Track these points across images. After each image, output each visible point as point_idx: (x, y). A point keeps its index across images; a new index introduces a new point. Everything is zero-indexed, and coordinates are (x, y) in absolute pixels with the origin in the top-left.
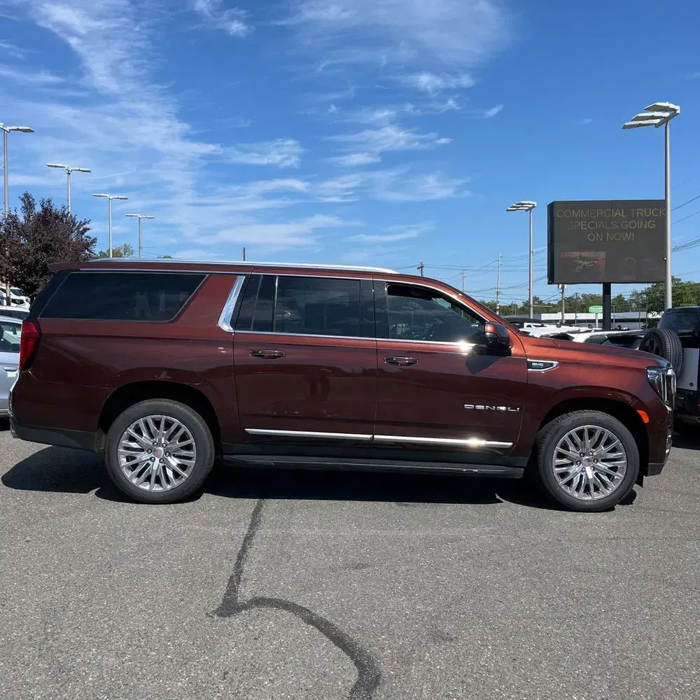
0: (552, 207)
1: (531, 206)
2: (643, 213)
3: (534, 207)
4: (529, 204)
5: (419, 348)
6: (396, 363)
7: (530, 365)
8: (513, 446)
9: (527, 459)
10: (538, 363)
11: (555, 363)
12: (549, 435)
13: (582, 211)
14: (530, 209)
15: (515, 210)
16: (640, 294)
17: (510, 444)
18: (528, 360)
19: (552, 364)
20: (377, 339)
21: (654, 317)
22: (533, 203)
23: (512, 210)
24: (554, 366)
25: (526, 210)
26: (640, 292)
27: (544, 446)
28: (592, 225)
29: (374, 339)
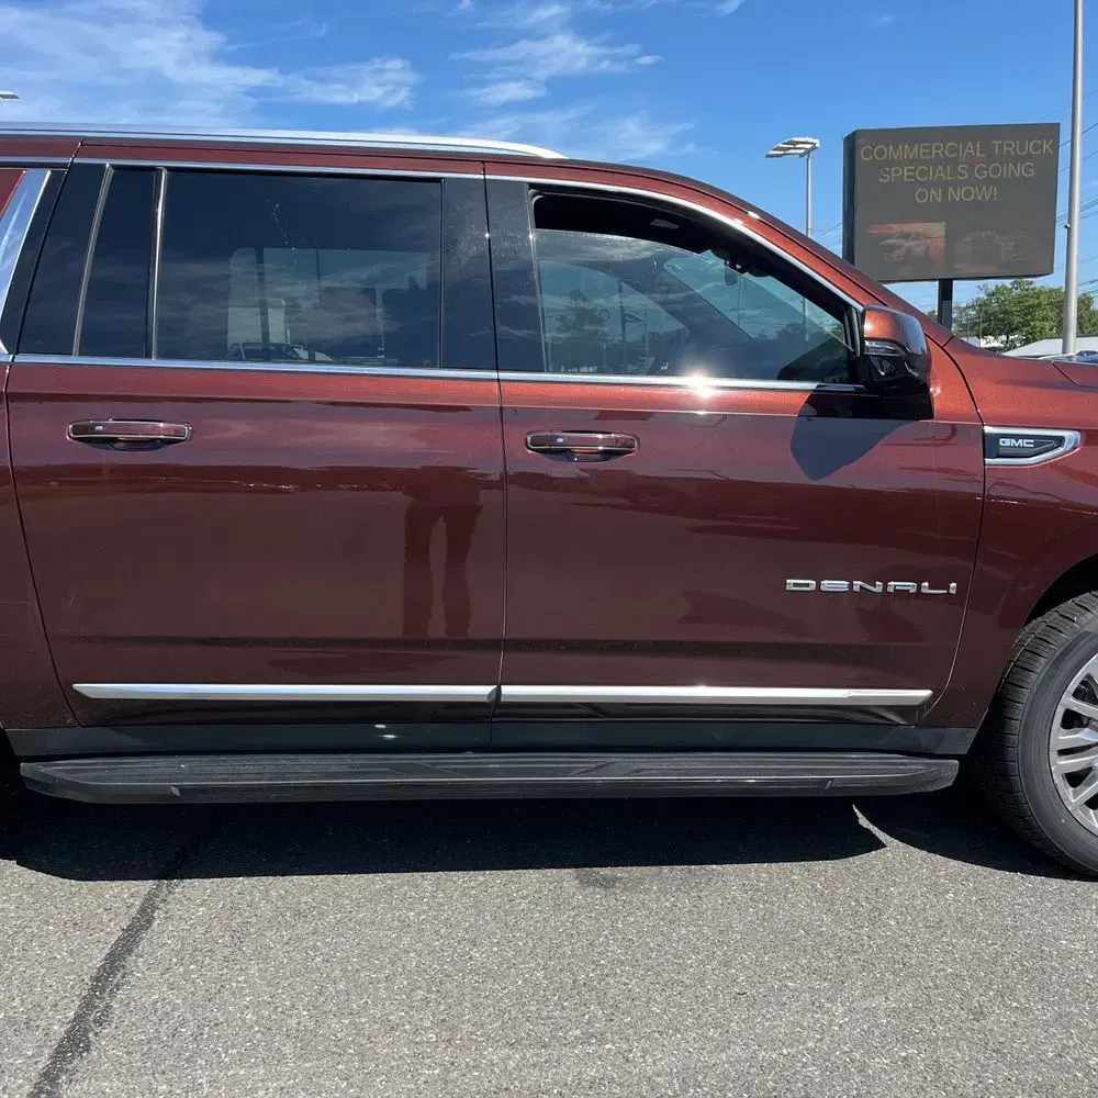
0: (851, 143)
1: (809, 146)
2: (1014, 150)
3: (814, 148)
4: (806, 143)
5: (633, 400)
6: (564, 453)
7: (990, 446)
8: (933, 697)
9: (972, 733)
10: (1017, 437)
11: (1070, 436)
12: (1043, 660)
13: (907, 147)
14: (808, 152)
15: (781, 155)
16: (965, 309)
17: (926, 693)
18: (988, 429)
19: (1060, 441)
20: (503, 375)
21: (988, 345)
22: (815, 141)
23: (777, 156)
24: (1067, 446)
25: (801, 155)
26: (964, 305)
27: (1026, 695)
28: (922, 173)
29: (494, 375)
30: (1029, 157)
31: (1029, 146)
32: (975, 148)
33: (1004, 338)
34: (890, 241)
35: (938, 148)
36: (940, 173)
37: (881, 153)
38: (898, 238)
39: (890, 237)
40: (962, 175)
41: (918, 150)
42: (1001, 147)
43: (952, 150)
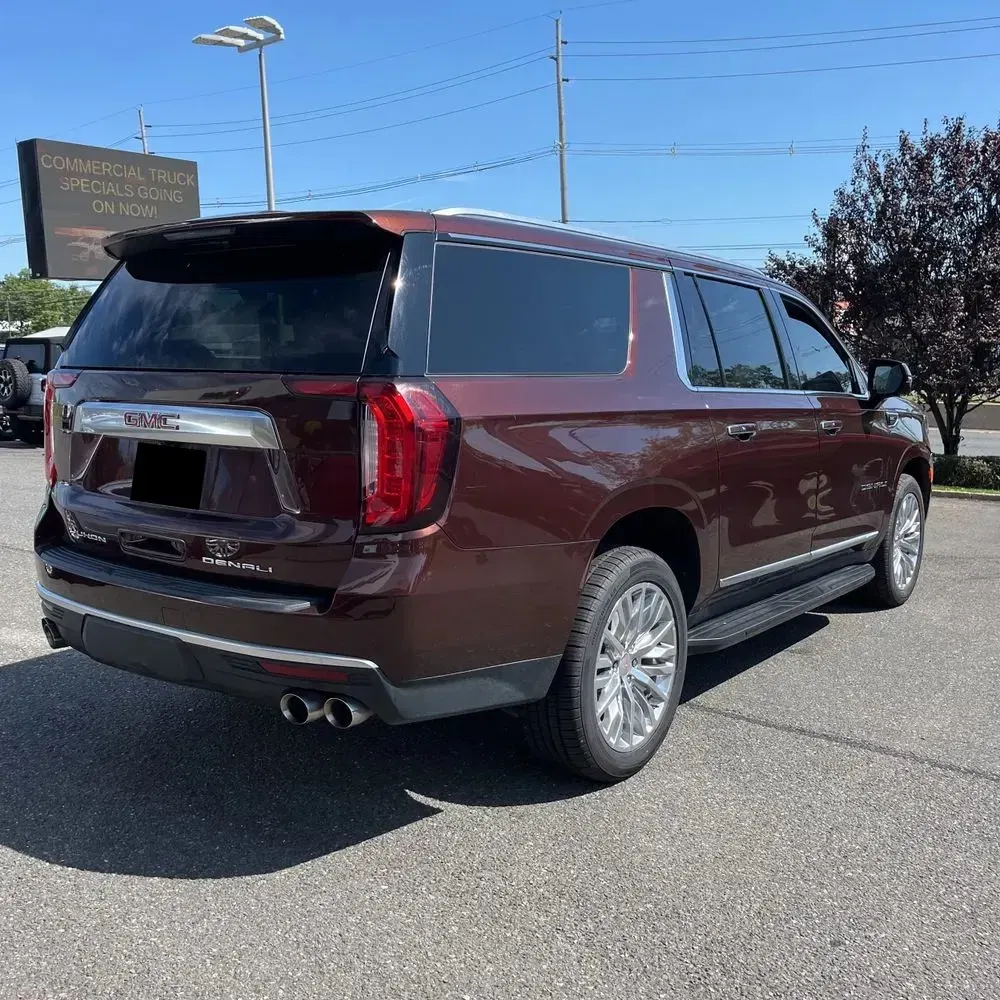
30: (177, 187)
31: (177, 177)
32: (136, 172)
33: (18, 323)
34: (78, 243)
35: (107, 167)
36: (112, 189)
37: (59, 163)
38: (82, 241)
39: (76, 239)
40: (130, 193)
41: (90, 166)
42: (156, 174)
43: (119, 171)
